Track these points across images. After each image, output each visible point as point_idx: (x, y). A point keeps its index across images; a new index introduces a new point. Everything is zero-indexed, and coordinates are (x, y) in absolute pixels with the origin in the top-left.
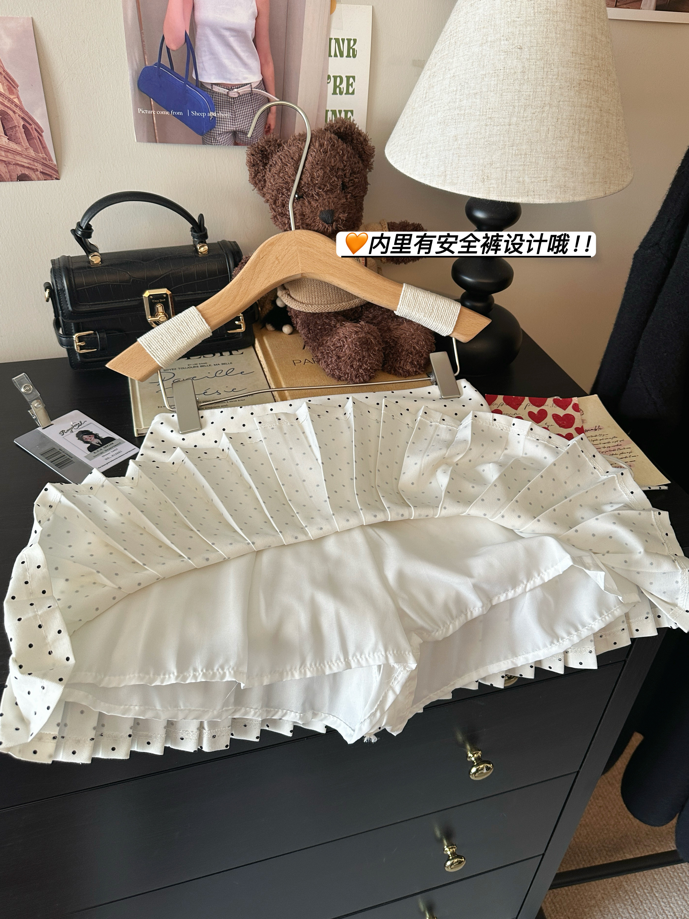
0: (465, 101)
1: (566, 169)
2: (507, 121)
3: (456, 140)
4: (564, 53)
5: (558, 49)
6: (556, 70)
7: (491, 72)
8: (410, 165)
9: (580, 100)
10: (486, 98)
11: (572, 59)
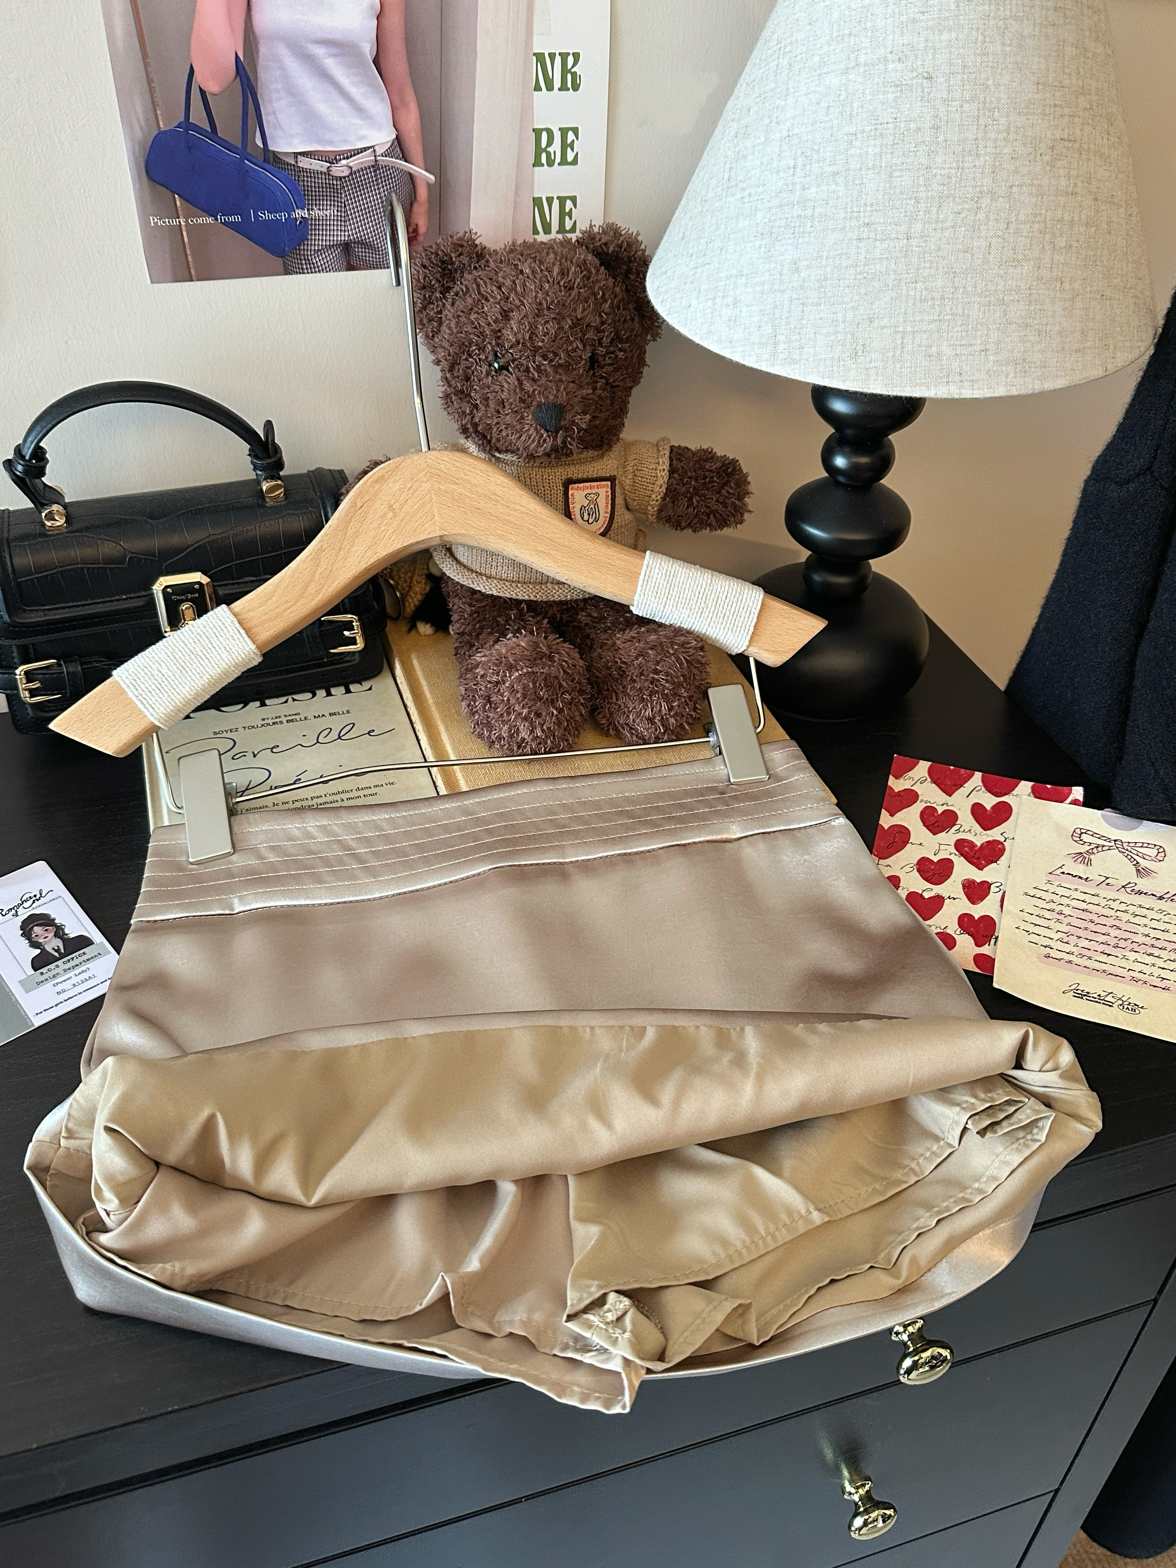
0: (813, 190)
1: (1027, 325)
2: (903, 229)
3: (797, 270)
4: (1021, 84)
5: (1006, 79)
6: (1003, 121)
7: (868, 128)
8: (700, 321)
9: (1053, 182)
10: (857, 182)
11: (1036, 96)
